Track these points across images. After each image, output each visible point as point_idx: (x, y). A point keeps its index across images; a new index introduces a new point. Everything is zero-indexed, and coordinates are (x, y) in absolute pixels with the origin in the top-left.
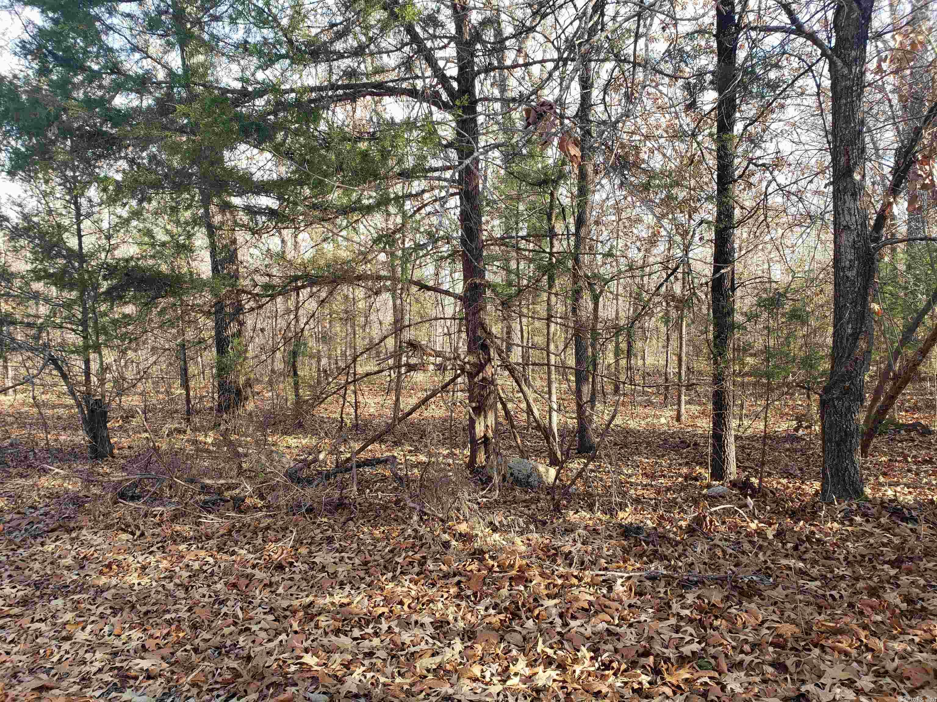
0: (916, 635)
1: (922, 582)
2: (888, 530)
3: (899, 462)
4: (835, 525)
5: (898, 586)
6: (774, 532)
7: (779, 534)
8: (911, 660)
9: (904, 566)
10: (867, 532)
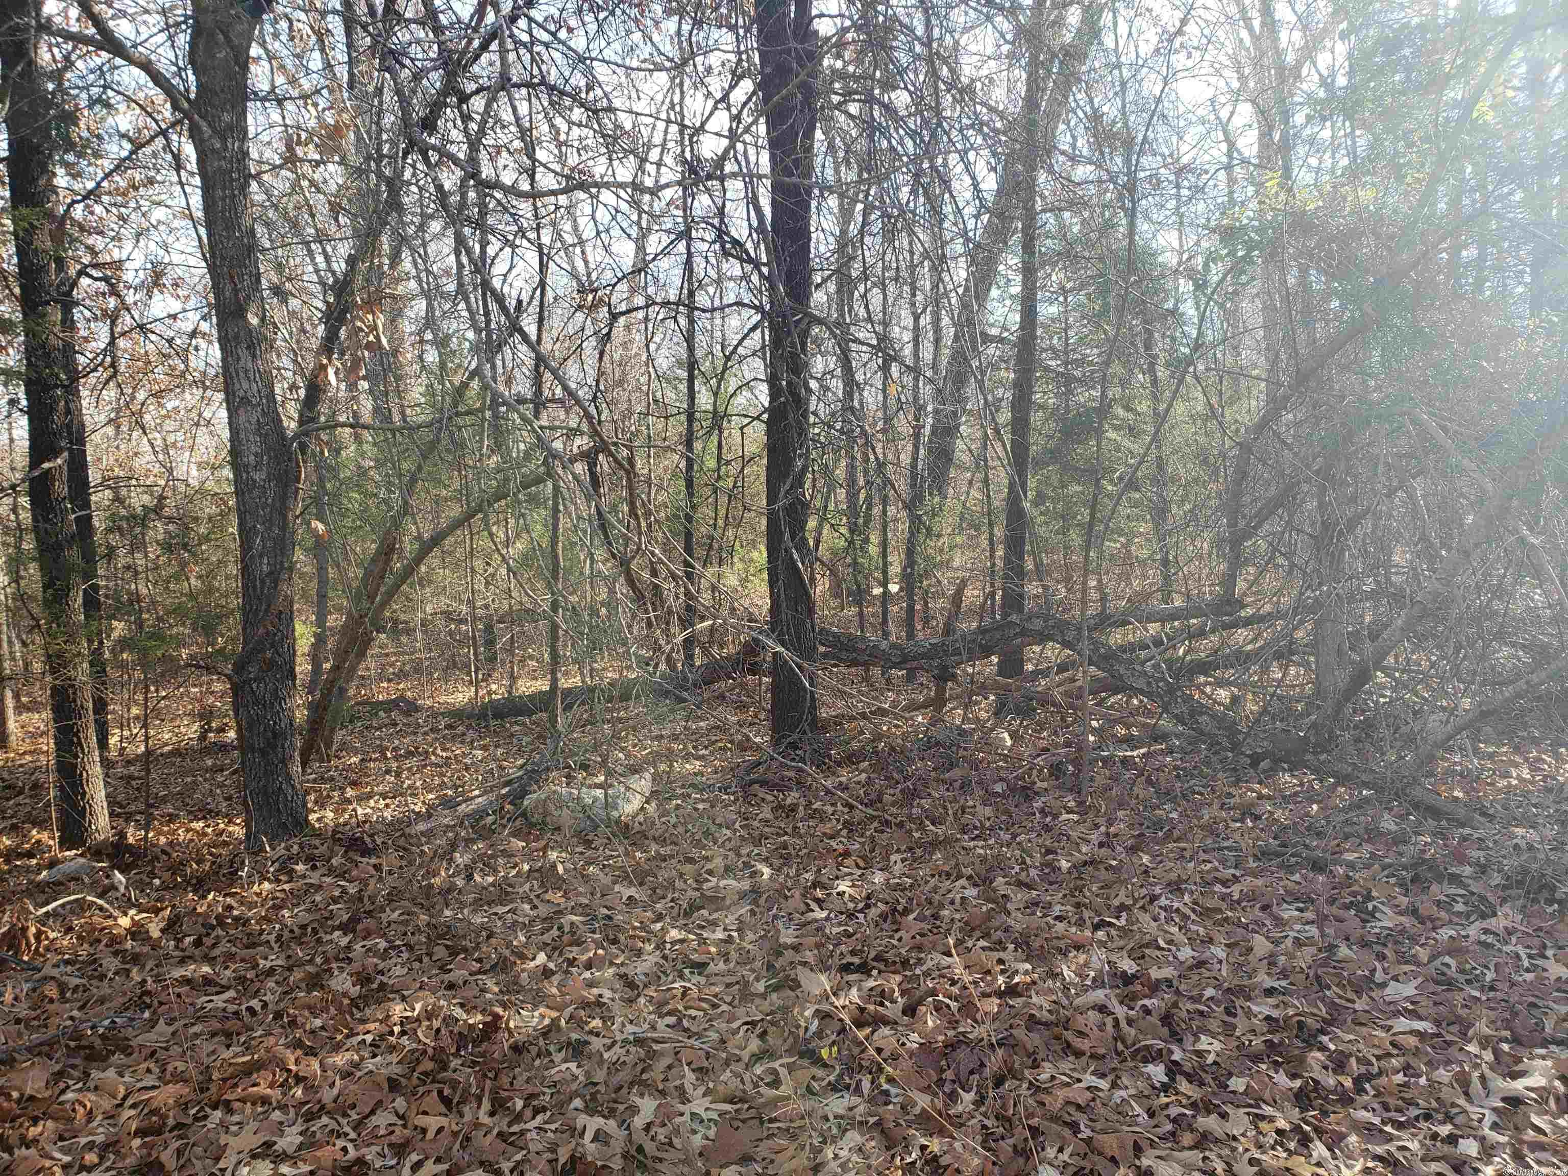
0: (368, 1032)
1: (382, 944)
2: (342, 876)
3: (376, 760)
4: (266, 885)
5: (350, 960)
6: (162, 925)
7: (171, 927)
8: (359, 1074)
9: (360, 927)
10: (312, 885)
